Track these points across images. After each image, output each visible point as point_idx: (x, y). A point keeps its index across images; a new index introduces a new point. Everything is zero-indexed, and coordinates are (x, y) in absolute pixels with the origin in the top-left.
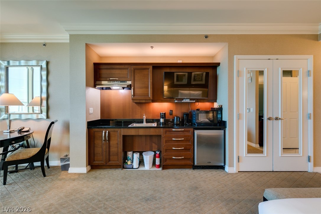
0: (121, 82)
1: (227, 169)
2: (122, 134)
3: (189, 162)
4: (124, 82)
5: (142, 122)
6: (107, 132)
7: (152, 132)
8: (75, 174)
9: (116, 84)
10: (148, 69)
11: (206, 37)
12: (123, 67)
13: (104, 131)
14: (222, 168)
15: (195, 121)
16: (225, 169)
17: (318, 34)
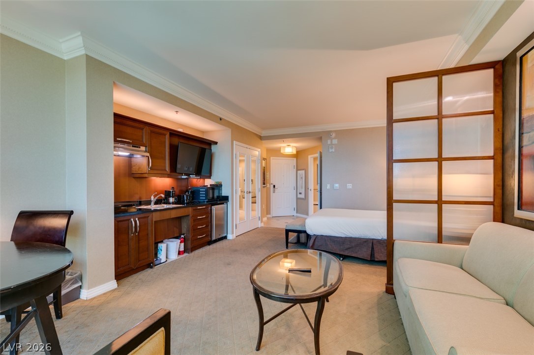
0: (133, 146)
1: (230, 237)
2: (154, 220)
3: (209, 239)
4: (138, 147)
5: (150, 204)
6: (137, 219)
7: (174, 214)
8: (104, 294)
9: (119, 147)
10: (165, 135)
11: (221, 119)
12: (137, 125)
13: (132, 220)
14: (225, 238)
15: (204, 198)
16: (228, 238)
17: (262, 136)
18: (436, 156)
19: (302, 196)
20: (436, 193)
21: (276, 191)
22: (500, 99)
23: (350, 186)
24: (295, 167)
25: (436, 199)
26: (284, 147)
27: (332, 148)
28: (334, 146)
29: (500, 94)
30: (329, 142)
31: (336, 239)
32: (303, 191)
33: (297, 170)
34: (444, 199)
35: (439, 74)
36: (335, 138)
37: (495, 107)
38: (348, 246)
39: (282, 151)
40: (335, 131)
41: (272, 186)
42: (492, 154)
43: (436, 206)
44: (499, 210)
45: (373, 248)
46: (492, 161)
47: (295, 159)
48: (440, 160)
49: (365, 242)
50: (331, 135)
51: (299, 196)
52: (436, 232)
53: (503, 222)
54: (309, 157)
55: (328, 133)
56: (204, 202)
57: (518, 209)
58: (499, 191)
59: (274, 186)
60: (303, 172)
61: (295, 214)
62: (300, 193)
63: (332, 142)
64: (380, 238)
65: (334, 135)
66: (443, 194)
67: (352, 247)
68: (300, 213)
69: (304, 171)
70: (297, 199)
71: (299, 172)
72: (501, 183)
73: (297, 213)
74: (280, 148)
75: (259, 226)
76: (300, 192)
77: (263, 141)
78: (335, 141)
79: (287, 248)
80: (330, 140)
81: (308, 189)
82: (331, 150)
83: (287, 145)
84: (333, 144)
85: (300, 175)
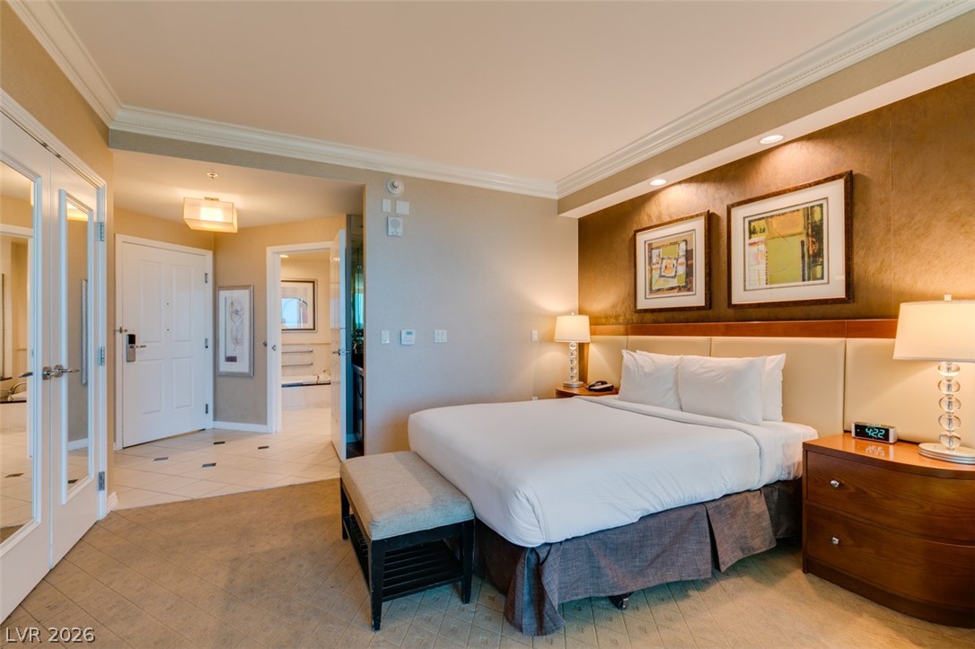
17: (111, 127)
19: (242, 366)
21: (138, 357)
23: (441, 336)
24: (210, 278)
27: (396, 225)
28: (400, 220)
30: (387, 205)
32: (243, 353)
33: (217, 288)
36: (403, 198)
39: (187, 214)
40: (404, 178)
41: (122, 340)
45: (711, 533)
47: (209, 254)
50: (393, 187)
51: (225, 367)
54: (269, 250)
55: (387, 181)
59: (132, 339)
60: (242, 296)
61: (208, 422)
62: (232, 359)
63: (394, 208)
64: (719, 496)
65: (400, 188)
67: (663, 551)
68: (228, 419)
69: (247, 292)
70: (217, 374)
71: (223, 294)
73: (215, 419)
76: (230, 354)
77: (119, 155)
78: (404, 208)
79: (377, 627)
80: (389, 201)
81: (265, 345)
82: (391, 230)
83: (206, 198)
84: (397, 215)
85: (229, 303)
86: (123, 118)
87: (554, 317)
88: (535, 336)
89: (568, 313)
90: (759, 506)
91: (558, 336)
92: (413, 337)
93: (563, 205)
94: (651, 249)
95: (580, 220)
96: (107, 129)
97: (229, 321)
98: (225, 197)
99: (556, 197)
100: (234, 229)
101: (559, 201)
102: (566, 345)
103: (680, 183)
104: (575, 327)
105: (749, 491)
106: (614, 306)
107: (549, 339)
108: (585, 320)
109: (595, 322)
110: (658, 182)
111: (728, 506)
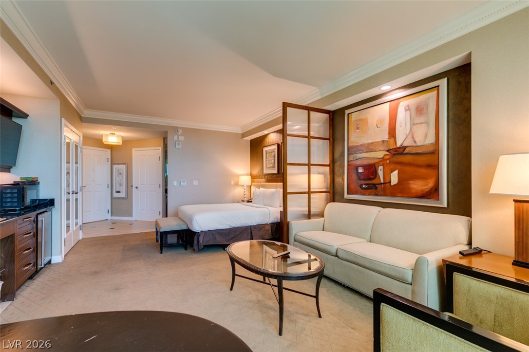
11: (51, 83)
15: (16, 204)
16: (52, 263)
17: (82, 116)
18: (307, 163)
19: (123, 195)
20: (307, 187)
22: (331, 132)
23: (196, 183)
24: (110, 160)
25: (307, 190)
26: (107, 135)
27: (179, 144)
28: (181, 143)
29: (332, 130)
30: (176, 138)
31: (222, 232)
32: (123, 189)
33: (112, 164)
34: (312, 190)
35: (309, 109)
36: (181, 135)
37: (330, 137)
38: (233, 236)
39: (104, 140)
40: (182, 128)
42: (328, 163)
43: (307, 195)
44: (332, 195)
45: (251, 233)
46: (328, 168)
47: (109, 151)
48: (309, 165)
49: (246, 229)
50: (178, 131)
51: (116, 195)
52: (307, 213)
53: (334, 201)
54: (134, 150)
55: (176, 129)
56: (16, 210)
57: (348, 194)
58: (332, 185)
60: (123, 167)
61: (109, 217)
62: (118, 192)
63: (178, 138)
64: (255, 224)
65: (180, 131)
66: (311, 187)
67: (236, 236)
68: (117, 215)
69: (125, 166)
70: (112, 198)
71: (115, 166)
72: (332, 180)
73: (111, 216)
74: (102, 136)
75: (81, 238)
76: (117, 190)
77: (83, 123)
78: (182, 138)
79: (161, 253)
80: (176, 136)
81: (132, 186)
82: (177, 147)
83: (111, 134)
84: (179, 141)
85: (117, 170)
86: (86, 113)
87: (238, 176)
88: (233, 183)
89: (244, 175)
90: (269, 228)
91: (241, 183)
92: (185, 183)
93: (244, 135)
94: (267, 153)
95: (251, 140)
96: (81, 116)
97: (117, 176)
98: (117, 133)
99: (241, 133)
100: (121, 144)
101: (242, 134)
102: (243, 186)
103: (272, 132)
104: (246, 180)
105: (267, 224)
106: (259, 172)
107: (237, 184)
108: (249, 178)
109: (253, 178)
110: (266, 132)
111: (258, 227)
